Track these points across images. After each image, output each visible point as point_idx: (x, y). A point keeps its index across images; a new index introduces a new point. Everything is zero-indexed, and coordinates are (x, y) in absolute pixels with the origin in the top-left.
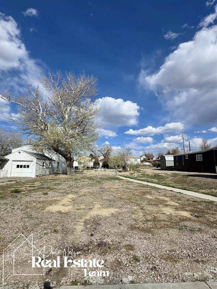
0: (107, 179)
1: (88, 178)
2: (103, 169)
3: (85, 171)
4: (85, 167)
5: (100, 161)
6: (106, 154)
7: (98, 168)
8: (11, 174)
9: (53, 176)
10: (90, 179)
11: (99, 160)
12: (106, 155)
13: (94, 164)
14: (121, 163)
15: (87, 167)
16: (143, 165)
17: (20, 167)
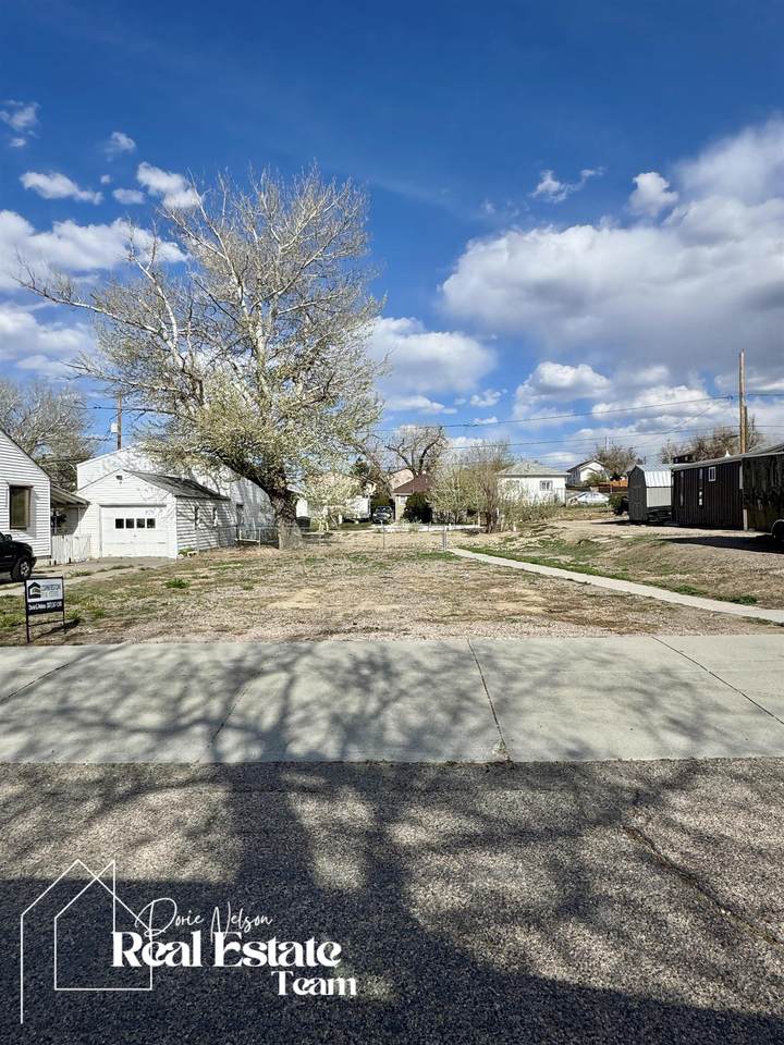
0: (410, 558)
1: (348, 556)
2: (407, 526)
3: (339, 534)
4: (337, 518)
5: (396, 490)
6: (421, 461)
7: (385, 523)
8: (101, 549)
9: (235, 551)
10: (356, 557)
11: (394, 486)
12: (423, 467)
13: (373, 507)
14: (478, 499)
15: (345, 520)
16: (576, 507)
17: (127, 527)
